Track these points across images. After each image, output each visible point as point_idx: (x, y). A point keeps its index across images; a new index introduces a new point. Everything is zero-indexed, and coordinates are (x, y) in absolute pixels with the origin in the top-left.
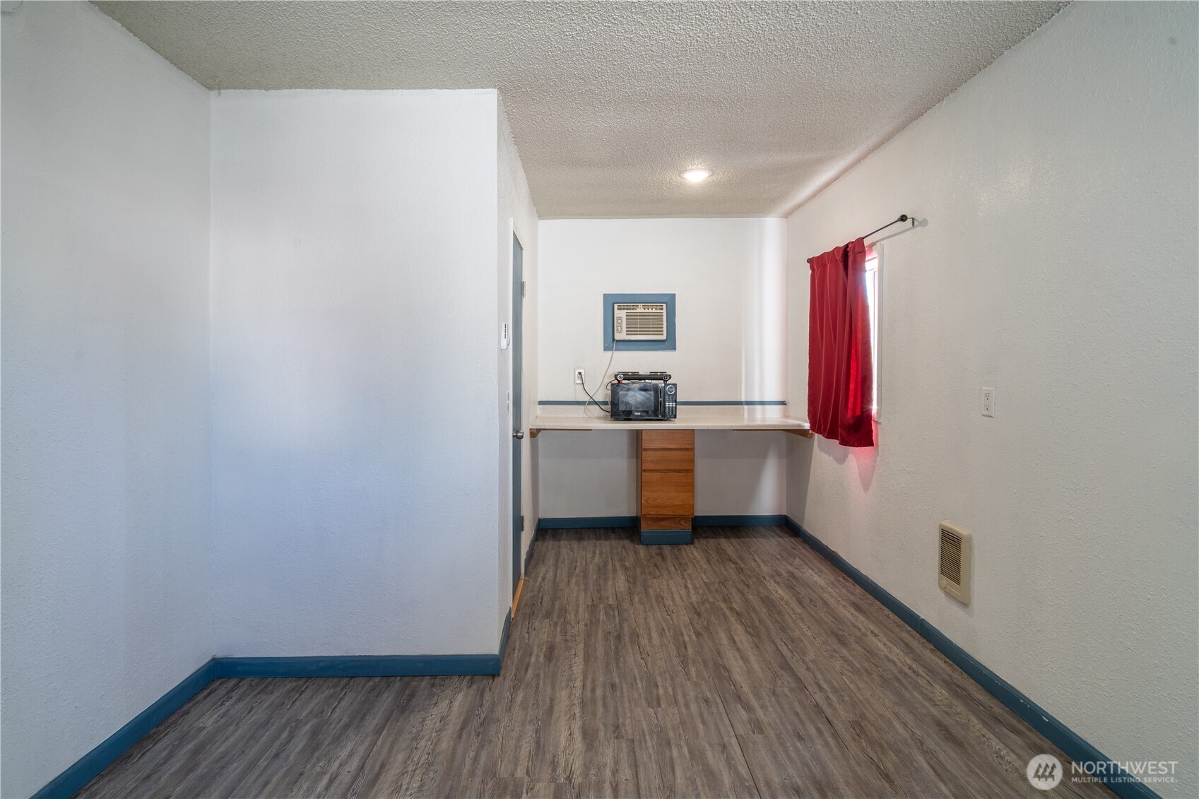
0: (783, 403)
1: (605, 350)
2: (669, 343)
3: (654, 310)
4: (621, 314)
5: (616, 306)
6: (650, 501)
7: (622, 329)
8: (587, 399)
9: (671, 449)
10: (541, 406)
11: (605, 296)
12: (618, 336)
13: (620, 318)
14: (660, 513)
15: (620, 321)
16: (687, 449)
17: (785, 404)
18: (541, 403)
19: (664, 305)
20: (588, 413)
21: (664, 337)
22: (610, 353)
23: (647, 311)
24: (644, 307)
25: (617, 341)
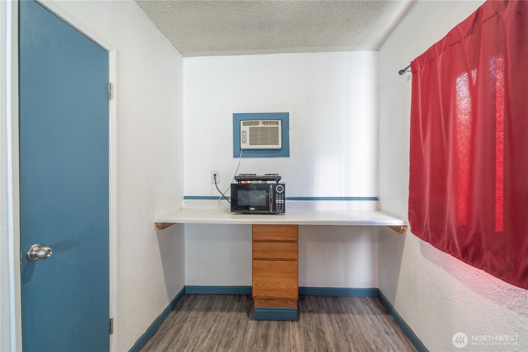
0: (376, 199)
1: (234, 157)
2: (284, 152)
3: (272, 126)
4: (245, 129)
5: (242, 122)
6: (260, 285)
7: (246, 140)
8: (221, 195)
9: (278, 241)
10: (185, 200)
11: (235, 115)
12: (243, 146)
13: (245, 132)
14: (268, 295)
15: (244, 134)
16: (292, 241)
17: (378, 200)
18: (186, 198)
19: (280, 122)
20: (221, 206)
21: (279, 146)
22: (238, 159)
23: (266, 126)
24: (264, 123)
25: (244, 150)
